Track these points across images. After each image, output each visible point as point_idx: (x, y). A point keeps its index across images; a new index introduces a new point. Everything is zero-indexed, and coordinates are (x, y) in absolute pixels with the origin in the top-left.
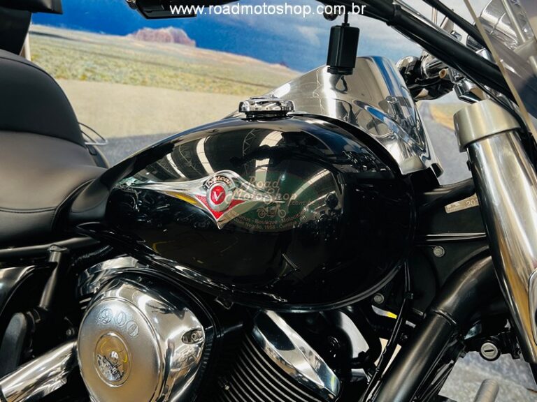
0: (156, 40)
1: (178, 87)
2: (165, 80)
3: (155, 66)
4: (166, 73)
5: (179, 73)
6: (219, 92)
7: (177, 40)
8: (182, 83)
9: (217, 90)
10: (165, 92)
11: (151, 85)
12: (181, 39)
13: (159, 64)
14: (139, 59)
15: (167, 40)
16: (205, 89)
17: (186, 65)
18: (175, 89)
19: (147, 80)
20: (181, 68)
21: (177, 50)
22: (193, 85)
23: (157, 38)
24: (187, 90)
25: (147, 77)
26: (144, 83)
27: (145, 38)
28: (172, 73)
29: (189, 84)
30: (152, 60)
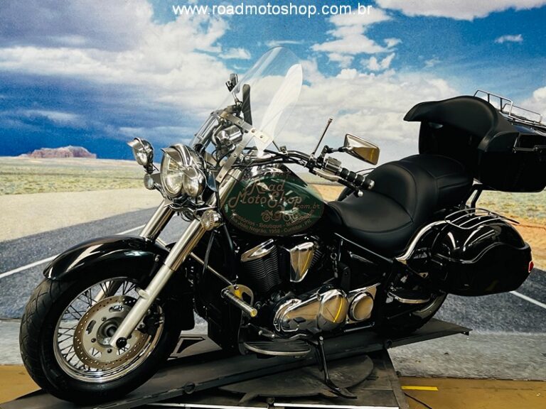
0: (54, 157)
1: (80, 189)
2: (64, 185)
3: (53, 177)
4: (65, 181)
5: (81, 178)
6: (120, 188)
7: (77, 155)
8: (84, 186)
9: (118, 187)
10: (66, 194)
11: (49, 191)
12: (81, 154)
13: (58, 174)
14: (36, 172)
15: (67, 155)
16: (106, 187)
17: (87, 171)
18: (77, 191)
19: (44, 187)
20: (82, 175)
21: (78, 162)
22: (95, 186)
23: (56, 155)
24: (89, 190)
25: (45, 186)
26: (41, 190)
27: (42, 155)
28: (72, 179)
29: (91, 185)
30: (51, 172)
